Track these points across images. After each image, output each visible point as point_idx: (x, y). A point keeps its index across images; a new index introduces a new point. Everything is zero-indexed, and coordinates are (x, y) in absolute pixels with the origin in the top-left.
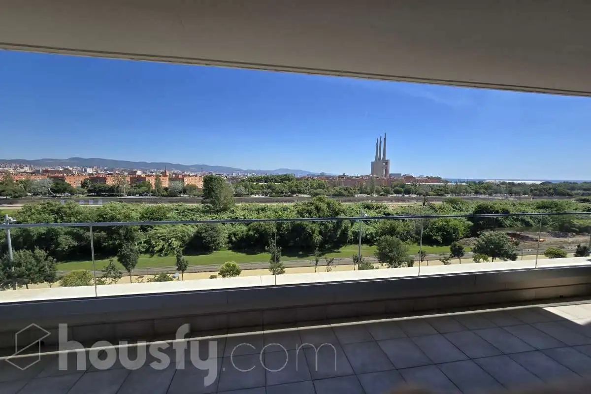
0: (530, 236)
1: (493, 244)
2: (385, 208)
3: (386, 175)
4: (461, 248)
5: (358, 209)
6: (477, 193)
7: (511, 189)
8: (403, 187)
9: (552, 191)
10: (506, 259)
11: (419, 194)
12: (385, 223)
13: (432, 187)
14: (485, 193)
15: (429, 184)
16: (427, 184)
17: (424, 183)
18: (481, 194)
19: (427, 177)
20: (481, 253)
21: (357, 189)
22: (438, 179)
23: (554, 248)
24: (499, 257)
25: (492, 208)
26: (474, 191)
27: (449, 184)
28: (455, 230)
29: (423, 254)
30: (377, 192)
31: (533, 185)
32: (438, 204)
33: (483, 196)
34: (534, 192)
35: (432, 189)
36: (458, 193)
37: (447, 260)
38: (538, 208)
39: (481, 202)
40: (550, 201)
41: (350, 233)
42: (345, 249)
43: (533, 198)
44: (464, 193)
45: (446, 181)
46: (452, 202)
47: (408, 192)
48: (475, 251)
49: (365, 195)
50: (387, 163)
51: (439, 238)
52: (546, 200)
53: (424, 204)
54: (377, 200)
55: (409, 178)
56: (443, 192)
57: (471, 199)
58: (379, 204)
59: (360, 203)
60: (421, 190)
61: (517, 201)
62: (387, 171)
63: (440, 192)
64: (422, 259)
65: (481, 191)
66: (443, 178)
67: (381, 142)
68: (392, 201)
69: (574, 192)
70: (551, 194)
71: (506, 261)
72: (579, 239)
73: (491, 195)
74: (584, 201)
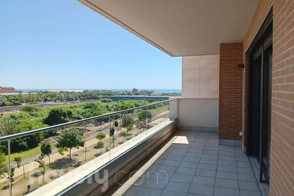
1: (68, 138)
6: (46, 100)
7: (69, 96)
9: (89, 96)
10: (78, 147)
13: (7, 97)
14: (51, 100)
15: (5, 94)
16: (2, 94)
18: (49, 101)
20: (63, 147)
22: (12, 90)
24: (74, 147)
25: (61, 111)
26: (43, 99)
27: (23, 94)
29: (17, 160)
31: (80, 93)
32: (16, 113)
34: (81, 97)
36: (31, 102)
38: (85, 108)
39: (52, 108)
40: (91, 103)
43: (81, 102)
44: (36, 101)
45: (20, 92)
46: (28, 109)
51: (25, 144)
52: (90, 102)
56: (19, 102)
57: (42, 106)
61: (73, 105)
63: (16, 102)
64: (18, 165)
65: (49, 98)
69: (99, 96)
70: (90, 99)
71: (78, 148)
72: (107, 124)
73: (55, 101)
74: (104, 101)
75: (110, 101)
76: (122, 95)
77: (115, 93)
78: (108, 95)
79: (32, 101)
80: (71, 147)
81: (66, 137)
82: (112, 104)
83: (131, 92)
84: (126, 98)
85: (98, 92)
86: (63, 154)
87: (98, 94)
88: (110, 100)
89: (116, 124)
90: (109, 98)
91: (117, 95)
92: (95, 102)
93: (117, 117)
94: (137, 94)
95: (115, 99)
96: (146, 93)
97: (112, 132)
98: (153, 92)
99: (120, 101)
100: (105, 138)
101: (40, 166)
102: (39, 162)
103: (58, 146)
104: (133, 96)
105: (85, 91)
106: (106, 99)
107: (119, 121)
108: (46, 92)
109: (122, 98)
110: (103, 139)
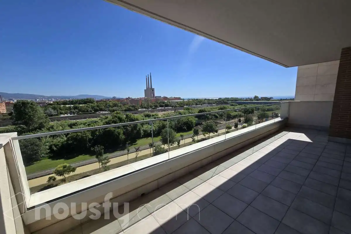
0: (218, 122)
2: (157, 115)
3: (153, 97)
4: (197, 131)
5: (142, 118)
6: (196, 104)
7: (210, 102)
8: (164, 103)
9: (222, 102)
11: (172, 107)
12: (160, 124)
13: (177, 102)
14: (199, 104)
16: (175, 101)
17: (173, 101)
18: (198, 105)
19: (174, 97)
20: (205, 131)
21: (139, 106)
22: (179, 99)
23: (227, 125)
26: (195, 104)
27: (185, 100)
28: (192, 123)
29: (182, 136)
30: (151, 107)
31: (216, 100)
32: (182, 111)
33: (199, 106)
34: (217, 102)
35: (178, 104)
36: (189, 105)
38: (219, 109)
39: (200, 109)
41: (142, 132)
42: (140, 142)
43: (217, 105)
44: (191, 105)
45: (184, 99)
46: (188, 109)
47: (167, 106)
49: (144, 109)
50: (153, 90)
51: (185, 128)
52: (222, 106)
53: (175, 112)
54: (152, 112)
55: (165, 98)
56: (183, 105)
57: (194, 107)
58: (154, 114)
59: (142, 114)
60: (173, 105)
61: (212, 107)
62: (154, 95)
63: (182, 105)
64: (182, 139)
65: (198, 103)
66: (182, 98)
67: (148, 78)
68: (159, 111)
69: (229, 102)
70: (222, 103)
71: (214, 133)
72: (233, 121)
73: (202, 105)
74: (232, 105)
75: (236, 105)
76: (245, 100)
77: (241, 99)
78: (235, 101)
79: (190, 105)
80: (210, 132)
81: (207, 126)
82: (237, 107)
83: (253, 99)
84: (248, 103)
85: (228, 99)
86: (205, 136)
87: (228, 100)
88: (236, 104)
89: (240, 121)
90: (235, 103)
91: (242, 101)
92: (225, 106)
93: (240, 116)
94: (258, 100)
95: (240, 104)
96: (266, 99)
97: (236, 126)
98: (272, 98)
99: (243, 105)
100: (232, 129)
101: (192, 141)
102: (192, 138)
103: (202, 131)
104: (254, 101)
105: (220, 99)
106: (234, 104)
107: (242, 119)
108: (197, 100)
109: (244, 103)
110: (230, 130)
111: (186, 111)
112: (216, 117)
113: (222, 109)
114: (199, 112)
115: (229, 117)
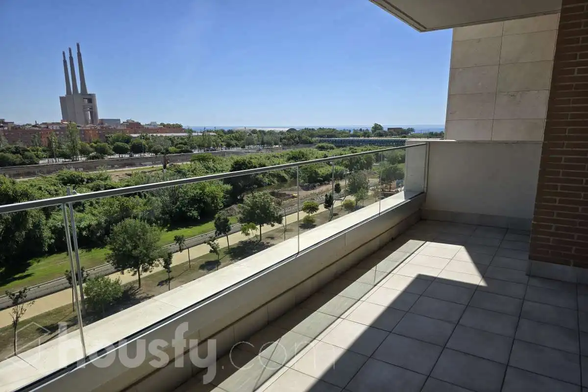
0: (287, 192)
1: (258, 208)
2: (106, 179)
3: (92, 122)
4: (226, 221)
5: (52, 188)
6: (229, 145)
7: (265, 139)
8: (127, 141)
9: (297, 139)
10: (272, 223)
11: (156, 152)
12: (111, 205)
13: (171, 139)
14: (237, 146)
15: (168, 135)
16: (164, 135)
17: (159, 135)
18: (233, 146)
19: (162, 124)
20: (249, 222)
21: (41, 149)
22: (178, 128)
23: (306, 202)
24: (266, 223)
25: (249, 164)
26: (223, 144)
27: (194, 134)
28: (214, 198)
29: (178, 239)
30: (84, 152)
31: (282, 133)
32: (185, 165)
33: (235, 150)
34: (284, 140)
35: (172, 142)
36: (207, 147)
37: (213, 241)
38: (289, 160)
39: (236, 158)
40: (298, 150)
41: (47, 233)
42: (39, 267)
43: (283, 149)
44: (214, 146)
45: (190, 131)
46: (202, 159)
47: (138, 149)
48: (241, 221)
49: (61, 160)
50: (91, 99)
51: (195, 213)
53: (165, 167)
54: (87, 168)
55: (134, 126)
56: (188, 148)
57: (223, 154)
58: (92, 174)
59: (54, 176)
60: (157, 146)
61: (271, 154)
62: (94, 114)
63: (185, 147)
64: (180, 247)
65: (233, 142)
66: (184, 126)
67: (71, 58)
68: (113, 167)
69: (314, 139)
70: (297, 143)
71: (273, 226)
72: (324, 188)
73: (243, 147)
74: (322, 148)
75: (332, 148)
76: (353, 136)
77: (343, 133)
78: (328, 136)
79: (209, 147)
80: (261, 224)
81: (254, 206)
82: (334, 153)
83: (370, 131)
84: (359, 143)
85: (310, 132)
86: (247, 234)
87: (312, 136)
88: (332, 145)
89: (337, 189)
90: (329, 142)
91: (345, 136)
92: (305, 150)
93: (341, 176)
94: (381, 135)
95: (340, 144)
96: (398, 133)
97: (329, 203)
98: (412, 130)
99: (348, 148)
100: (318, 212)
101: (211, 251)
102: (209, 244)
104: (372, 138)
105: (291, 130)
106: (324, 144)
107: (343, 183)
108: (230, 132)
109: (352, 142)
110: (315, 213)
111: (198, 165)
112: (282, 180)
113: (295, 158)
114: (234, 169)
115: (313, 180)
